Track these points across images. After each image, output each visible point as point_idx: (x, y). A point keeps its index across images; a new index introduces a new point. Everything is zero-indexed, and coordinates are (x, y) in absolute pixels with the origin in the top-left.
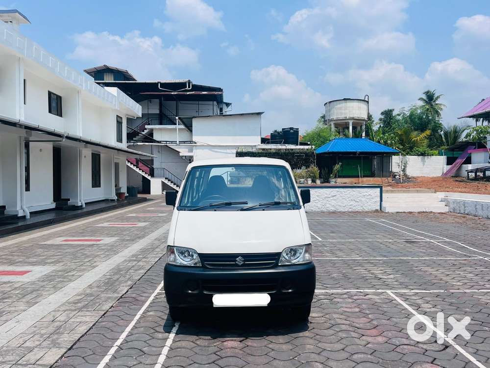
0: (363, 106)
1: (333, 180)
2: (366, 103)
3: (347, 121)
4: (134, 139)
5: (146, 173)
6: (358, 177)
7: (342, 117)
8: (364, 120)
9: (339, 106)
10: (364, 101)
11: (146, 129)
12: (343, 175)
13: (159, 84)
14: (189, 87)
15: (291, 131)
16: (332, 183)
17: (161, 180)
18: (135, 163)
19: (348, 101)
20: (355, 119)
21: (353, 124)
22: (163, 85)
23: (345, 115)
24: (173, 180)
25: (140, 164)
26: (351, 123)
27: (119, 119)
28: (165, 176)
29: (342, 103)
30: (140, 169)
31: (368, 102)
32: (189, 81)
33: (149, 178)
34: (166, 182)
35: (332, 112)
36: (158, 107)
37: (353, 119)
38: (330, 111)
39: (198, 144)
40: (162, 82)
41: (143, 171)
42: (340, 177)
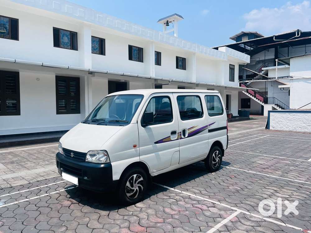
4: (254, 78)
5: (261, 101)
11: (263, 71)
13: (274, 37)
14: (298, 35)
17: (272, 106)
18: (253, 95)
22: (277, 37)
24: (281, 106)
25: (257, 95)
27: (231, 67)
28: (275, 103)
30: (257, 99)
32: (298, 30)
33: (263, 104)
34: (276, 107)
36: (274, 54)
39: (294, 78)
40: (276, 35)
41: (259, 100)
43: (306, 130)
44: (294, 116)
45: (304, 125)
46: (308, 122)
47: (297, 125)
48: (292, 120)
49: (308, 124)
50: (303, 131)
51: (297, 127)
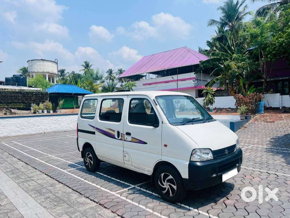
0: (55, 65)
1: (59, 111)
2: (56, 64)
3: (45, 74)
6: (73, 108)
7: (41, 71)
8: (55, 74)
9: (38, 64)
10: (55, 62)
12: (64, 107)
15: (21, 77)
16: (59, 113)
19: (45, 61)
20: (50, 73)
21: (49, 76)
23: (43, 70)
26: (47, 75)
29: (41, 62)
31: (57, 63)
35: (33, 67)
37: (49, 73)
38: (32, 66)
42: (63, 108)
43: (20, 134)
44: (8, 122)
45: (17, 129)
46: (20, 126)
47: (11, 130)
48: (6, 125)
49: (21, 128)
50: (17, 134)
51: (11, 132)
